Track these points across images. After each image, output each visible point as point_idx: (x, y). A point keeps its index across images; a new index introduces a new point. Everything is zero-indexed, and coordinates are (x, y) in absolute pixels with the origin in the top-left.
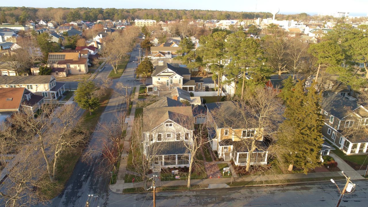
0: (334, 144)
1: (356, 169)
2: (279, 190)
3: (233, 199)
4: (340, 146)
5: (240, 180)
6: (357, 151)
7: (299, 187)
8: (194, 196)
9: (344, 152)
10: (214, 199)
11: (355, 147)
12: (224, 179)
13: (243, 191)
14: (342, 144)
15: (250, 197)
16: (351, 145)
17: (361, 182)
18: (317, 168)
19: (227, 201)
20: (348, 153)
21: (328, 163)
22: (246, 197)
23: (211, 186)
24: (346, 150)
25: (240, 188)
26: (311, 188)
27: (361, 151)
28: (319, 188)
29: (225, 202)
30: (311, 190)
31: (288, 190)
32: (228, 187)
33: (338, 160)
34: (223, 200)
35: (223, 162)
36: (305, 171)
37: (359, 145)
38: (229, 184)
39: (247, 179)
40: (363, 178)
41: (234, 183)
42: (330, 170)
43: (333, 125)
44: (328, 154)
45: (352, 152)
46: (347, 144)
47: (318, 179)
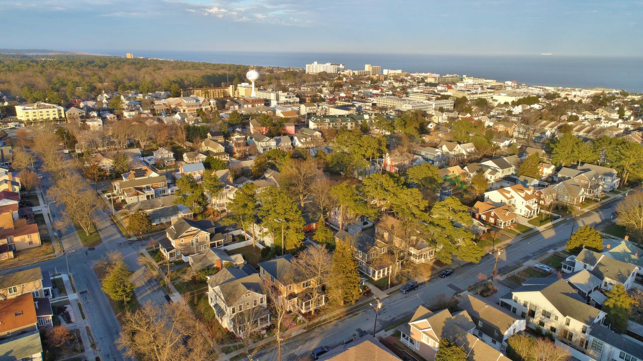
0: (366, 274)
1: (382, 290)
2: (340, 322)
3: (313, 338)
4: (370, 274)
5: (311, 323)
6: (381, 276)
7: (351, 315)
8: (285, 345)
9: (373, 278)
10: (300, 342)
11: (379, 273)
12: (299, 326)
13: (317, 330)
14: (371, 273)
15: (323, 333)
16: (377, 272)
17: (387, 299)
18: (360, 298)
19: (309, 340)
20: (376, 279)
21: (365, 291)
22: (320, 334)
23: (294, 334)
24: (374, 277)
25: (313, 329)
26: (359, 313)
27: (383, 275)
28: (363, 312)
29: (308, 342)
30: (359, 315)
31: (345, 319)
32: (305, 331)
33: (371, 287)
34: (306, 341)
35: (292, 314)
36: (353, 302)
37: (382, 270)
38: (305, 328)
39: (316, 321)
40: (388, 296)
41: (309, 327)
42: (367, 296)
43: (362, 259)
44: (363, 284)
45: (378, 277)
46: (374, 272)
47: (361, 305)
